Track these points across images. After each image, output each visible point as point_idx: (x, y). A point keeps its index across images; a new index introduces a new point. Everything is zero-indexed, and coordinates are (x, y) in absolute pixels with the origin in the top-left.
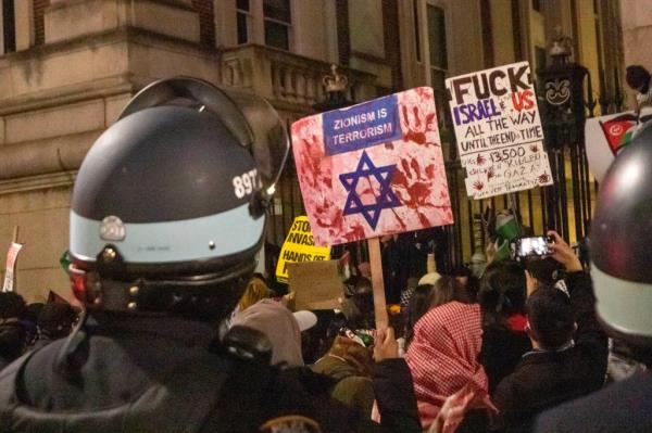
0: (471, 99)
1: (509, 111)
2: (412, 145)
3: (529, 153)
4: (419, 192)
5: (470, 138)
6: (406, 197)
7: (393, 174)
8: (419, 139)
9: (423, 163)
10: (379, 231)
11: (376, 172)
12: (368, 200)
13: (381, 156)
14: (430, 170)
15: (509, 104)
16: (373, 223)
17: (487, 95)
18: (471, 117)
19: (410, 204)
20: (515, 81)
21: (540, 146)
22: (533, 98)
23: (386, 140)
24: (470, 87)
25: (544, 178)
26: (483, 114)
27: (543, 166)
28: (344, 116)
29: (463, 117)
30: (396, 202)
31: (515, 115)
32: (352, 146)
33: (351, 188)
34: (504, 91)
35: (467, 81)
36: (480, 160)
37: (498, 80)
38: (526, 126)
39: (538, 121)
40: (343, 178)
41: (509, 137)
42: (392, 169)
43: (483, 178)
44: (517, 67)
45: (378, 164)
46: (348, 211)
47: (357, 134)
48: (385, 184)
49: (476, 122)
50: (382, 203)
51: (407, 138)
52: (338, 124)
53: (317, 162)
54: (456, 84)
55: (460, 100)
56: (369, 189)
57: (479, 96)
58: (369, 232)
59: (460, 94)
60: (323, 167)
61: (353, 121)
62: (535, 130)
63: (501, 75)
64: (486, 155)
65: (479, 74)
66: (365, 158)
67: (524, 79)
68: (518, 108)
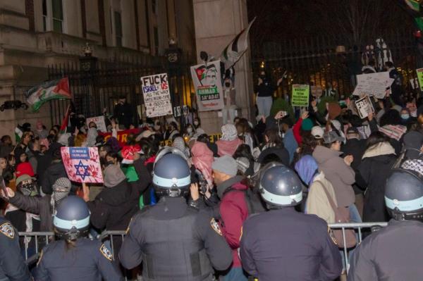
0: (148, 84)
1: (160, 90)
2: (92, 161)
3: (165, 103)
4: (95, 174)
5: (148, 97)
6: (91, 174)
7: (88, 168)
8: (94, 160)
9: (96, 167)
10: (85, 181)
11: (84, 166)
12: (82, 173)
13: (85, 163)
14: (97, 169)
15: (160, 87)
16: (83, 179)
17: (153, 84)
18: (148, 90)
19: (93, 176)
20: (162, 80)
21: (169, 101)
22: (168, 86)
23: (86, 159)
24: (148, 80)
25: (170, 112)
26: (152, 90)
27: (170, 108)
28: (76, 149)
29: (146, 90)
30: (89, 175)
31: (162, 91)
32: (77, 158)
33: (77, 169)
34: (158, 83)
35: (147, 78)
36: (150, 105)
37: (157, 79)
38: (165, 94)
39: (169, 93)
40: (75, 166)
41: (160, 98)
42: (88, 166)
43: (151, 110)
44: (163, 75)
45: (84, 164)
46: (77, 174)
47: (78, 155)
48: (86, 170)
49: (149, 93)
50: (85, 174)
51: (92, 159)
52: (73, 151)
53: (68, 160)
54: (144, 79)
55: (145, 85)
56: (82, 170)
57: (151, 84)
58: (82, 181)
59: (145, 82)
60: (70, 161)
61: (77, 151)
62: (168, 96)
63: (158, 77)
64: (152, 103)
65: (151, 76)
66: (80, 162)
67: (165, 79)
68: (163, 88)
